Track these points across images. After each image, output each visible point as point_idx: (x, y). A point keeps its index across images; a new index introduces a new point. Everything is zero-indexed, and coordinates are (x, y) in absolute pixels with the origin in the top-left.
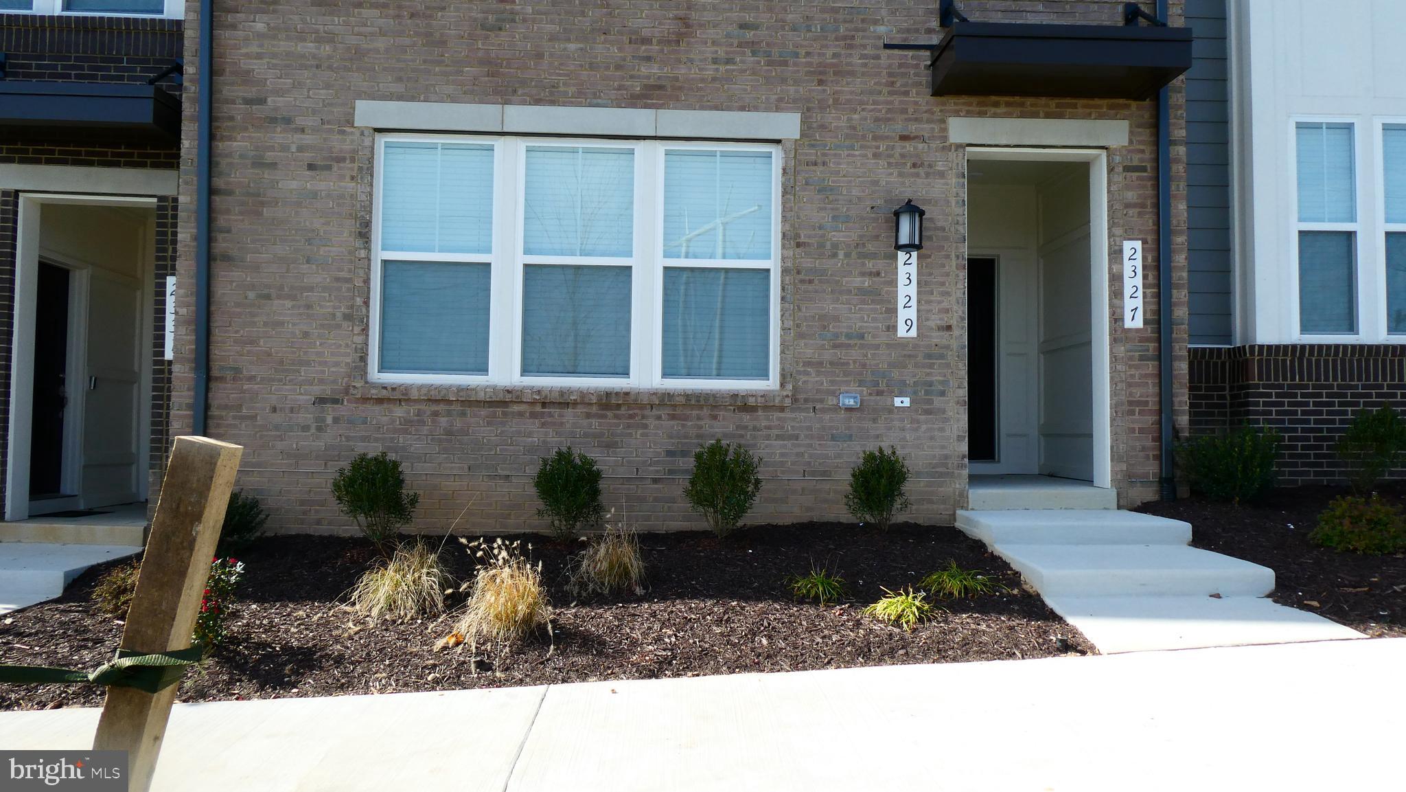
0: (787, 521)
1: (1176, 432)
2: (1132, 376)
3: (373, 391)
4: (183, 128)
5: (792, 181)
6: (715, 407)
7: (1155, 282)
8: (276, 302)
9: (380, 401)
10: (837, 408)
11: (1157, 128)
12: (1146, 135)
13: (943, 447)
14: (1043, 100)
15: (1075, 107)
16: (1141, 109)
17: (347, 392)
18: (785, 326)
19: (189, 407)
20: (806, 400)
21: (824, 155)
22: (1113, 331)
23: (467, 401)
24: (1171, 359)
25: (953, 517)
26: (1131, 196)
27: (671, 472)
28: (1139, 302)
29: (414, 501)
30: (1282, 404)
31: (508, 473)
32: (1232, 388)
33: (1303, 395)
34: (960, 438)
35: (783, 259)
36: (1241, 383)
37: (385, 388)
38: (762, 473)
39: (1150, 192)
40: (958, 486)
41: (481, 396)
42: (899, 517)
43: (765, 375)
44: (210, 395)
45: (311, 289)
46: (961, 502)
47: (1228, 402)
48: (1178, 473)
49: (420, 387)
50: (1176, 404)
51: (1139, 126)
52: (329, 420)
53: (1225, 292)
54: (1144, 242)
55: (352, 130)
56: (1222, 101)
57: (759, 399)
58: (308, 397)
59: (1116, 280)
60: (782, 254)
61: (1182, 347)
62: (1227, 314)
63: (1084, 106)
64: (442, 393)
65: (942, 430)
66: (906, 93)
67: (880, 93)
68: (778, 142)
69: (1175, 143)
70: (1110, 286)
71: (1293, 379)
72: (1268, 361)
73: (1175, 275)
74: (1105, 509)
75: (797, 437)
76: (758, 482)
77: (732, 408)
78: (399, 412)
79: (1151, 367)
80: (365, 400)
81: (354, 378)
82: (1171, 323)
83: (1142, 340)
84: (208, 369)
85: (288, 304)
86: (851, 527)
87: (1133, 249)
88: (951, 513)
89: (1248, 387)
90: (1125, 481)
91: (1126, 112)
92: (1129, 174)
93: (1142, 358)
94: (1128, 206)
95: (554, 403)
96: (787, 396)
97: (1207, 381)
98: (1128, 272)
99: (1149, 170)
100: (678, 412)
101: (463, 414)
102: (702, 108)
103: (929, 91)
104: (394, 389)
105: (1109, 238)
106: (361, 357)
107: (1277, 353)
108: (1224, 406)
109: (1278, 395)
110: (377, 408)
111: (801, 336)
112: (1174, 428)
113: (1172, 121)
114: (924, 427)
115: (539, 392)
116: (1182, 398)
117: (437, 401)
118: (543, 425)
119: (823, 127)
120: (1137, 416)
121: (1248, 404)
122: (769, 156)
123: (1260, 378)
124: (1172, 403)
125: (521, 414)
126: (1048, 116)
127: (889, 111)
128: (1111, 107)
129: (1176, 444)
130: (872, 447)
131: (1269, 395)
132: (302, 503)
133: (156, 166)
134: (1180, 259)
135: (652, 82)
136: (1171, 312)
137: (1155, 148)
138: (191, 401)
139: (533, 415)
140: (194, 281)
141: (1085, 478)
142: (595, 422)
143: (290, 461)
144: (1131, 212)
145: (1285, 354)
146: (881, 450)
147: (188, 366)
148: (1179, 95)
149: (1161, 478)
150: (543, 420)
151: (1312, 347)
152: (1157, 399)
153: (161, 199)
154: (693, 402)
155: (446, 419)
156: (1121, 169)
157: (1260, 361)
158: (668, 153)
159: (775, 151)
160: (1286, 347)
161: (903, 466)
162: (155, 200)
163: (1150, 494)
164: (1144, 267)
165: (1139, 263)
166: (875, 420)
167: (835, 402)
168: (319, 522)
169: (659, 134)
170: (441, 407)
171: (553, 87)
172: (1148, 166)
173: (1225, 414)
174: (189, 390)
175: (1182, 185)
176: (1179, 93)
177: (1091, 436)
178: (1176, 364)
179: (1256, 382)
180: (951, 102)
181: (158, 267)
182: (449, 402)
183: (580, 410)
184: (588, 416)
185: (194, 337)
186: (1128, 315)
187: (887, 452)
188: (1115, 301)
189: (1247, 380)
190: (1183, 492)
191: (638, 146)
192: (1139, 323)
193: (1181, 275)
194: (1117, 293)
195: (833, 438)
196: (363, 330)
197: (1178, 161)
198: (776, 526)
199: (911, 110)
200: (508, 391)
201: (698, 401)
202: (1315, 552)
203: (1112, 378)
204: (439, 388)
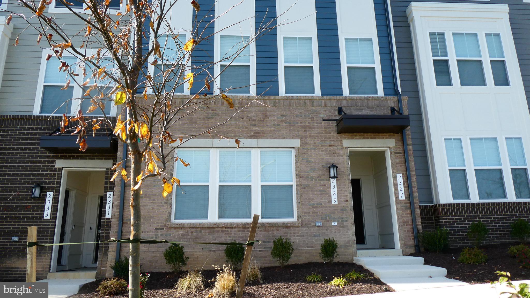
0: (302, 262)
1: (418, 231)
2: (403, 214)
3: (173, 225)
4: (118, 148)
5: (298, 159)
6: (277, 227)
7: (407, 186)
8: (144, 199)
9: (175, 228)
10: (315, 226)
11: (403, 141)
12: (400, 143)
13: (348, 238)
14: (370, 134)
15: (379, 136)
16: (398, 136)
17: (165, 226)
18: (298, 202)
19: (116, 232)
20: (305, 224)
21: (307, 151)
22: (396, 201)
23: (202, 228)
24: (414, 208)
25: (353, 259)
26: (398, 161)
27: (265, 248)
28: (403, 192)
29: (188, 259)
30: (450, 222)
31: (214, 250)
32: (435, 218)
33: (456, 219)
34: (353, 235)
35: (296, 182)
36: (437, 216)
37: (177, 224)
38: (294, 247)
39: (403, 159)
40: (353, 250)
41: (206, 226)
42: (336, 260)
43: (292, 217)
44: (123, 228)
45: (155, 195)
46: (355, 255)
47: (434, 222)
48: (420, 244)
49: (188, 224)
50: (417, 222)
51: (398, 141)
52: (159, 235)
53: (430, 188)
54: (403, 174)
55: (169, 147)
56: (422, 132)
57: (291, 224)
58: (153, 228)
59: (396, 185)
60: (296, 180)
61: (417, 205)
62: (431, 195)
63: (382, 136)
64: (195, 225)
65: (347, 232)
66: (330, 133)
67: (322, 133)
68: (293, 148)
69: (409, 145)
70: (394, 187)
71: (452, 214)
72: (444, 209)
73: (413, 184)
74: (399, 255)
75: (303, 236)
76: (293, 249)
77: (283, 227)
78: (181, 232)
79: (409, 211)
80: (171, 228)
81: (168, 221)
82: (413, 198)
83: (405, 203)
84: (123, 220)
85: (148, 199)
86: (322, 264)
87: (400, 176)
88: (352, 258)
89: (439, 217)
90: (404, 246)
91: (394, 137)
92: (396, 155)
93: (405, 209)
94: (397, 164)
95: (228, 227)
96: (300, 223)
97: (427, 215)
98: (399, 183)
99: (402, 153)
100: (267, 229)
101: (201, 232)
102: (271, 139)
103: (337, 132)
104: (180, 224)
105: (392, 173)
106: (170, 215)
107: (447, 206)
108: (433, 223)
109: (448, 219)
110: (174, 231)
111: (303, 204)
112: (417, 229)
113: (407, 139)
114: (342, 232)
115: (224, 224)
116: (419, 221)
117: (193, 228)
118: (225, 234)
119: (306, 143)
120: (406, 226)
121: (440, 222)
122: (291, 152)
123: (442, 214)
124: (416, 222)
125: (218, 231)
126: (371, 138)
127: (325, 138)
128: (389, 136)
129: (418, 234)
130: (327, 238)
131: (446, 219)
132: (150, 261)
133: (106, 159)
134: (414, 179)
135: (256, 132)
136: (413, 195)
137: (403, 147)
138: (117, 230)
139: (222, 231)
140: (120, 193)
141: (392, 247)
142: (241, 233)
143: (147, 248)
144: (398, 165)
145: (449, 206)
146: (329, 238)
147: (116, 220)
148: (409, 132)
149: (415, 245)
150: (225, 233)
151: (457, 204)
152: (411, 221)
153: (107, 169)
154: (271, 226)
155: (195, 233)
156: (394, 153)
157: (442, 209)
158: (261, 152)
159: (293, 150)
160: (449, 204)
161: (336, 243)
162: (105, 169)
163: (412, 251)
164: (404, 181)
165: (402, 180)
166: (327, 230)
167: (314, 224)
168: (155, 268)
169: (258, 146)
170: (194, 230)
171: (228, 134)
172: (402, 152)
173: (433, 226)
174: (116, 227)
175: (412, 157)
176: (408, 132)
177: (393, 234)
178: (416, 210)
179: (441, 215)
180: (343, 135)
181: (105, 189)
182: (196, 228)
183: (237, 229)
184: (239, 231)
185: (119, 210)
186: (400, 196)
187: (331, 239)
188: (396, 192)
189: (439, 214)
190: (422, 250)
191: (252, 150)
192: (403, 198)
193: (415, 183)
194: (396, 189)
195: (314, 236)
196: (171, 207)
197: (410, 150)
198: (298, 264)
199: (332, 138)
200: (215, 224)
201: (273, 225)
202: (460, 264)
203: (397, 215)
204: (193, 224)
